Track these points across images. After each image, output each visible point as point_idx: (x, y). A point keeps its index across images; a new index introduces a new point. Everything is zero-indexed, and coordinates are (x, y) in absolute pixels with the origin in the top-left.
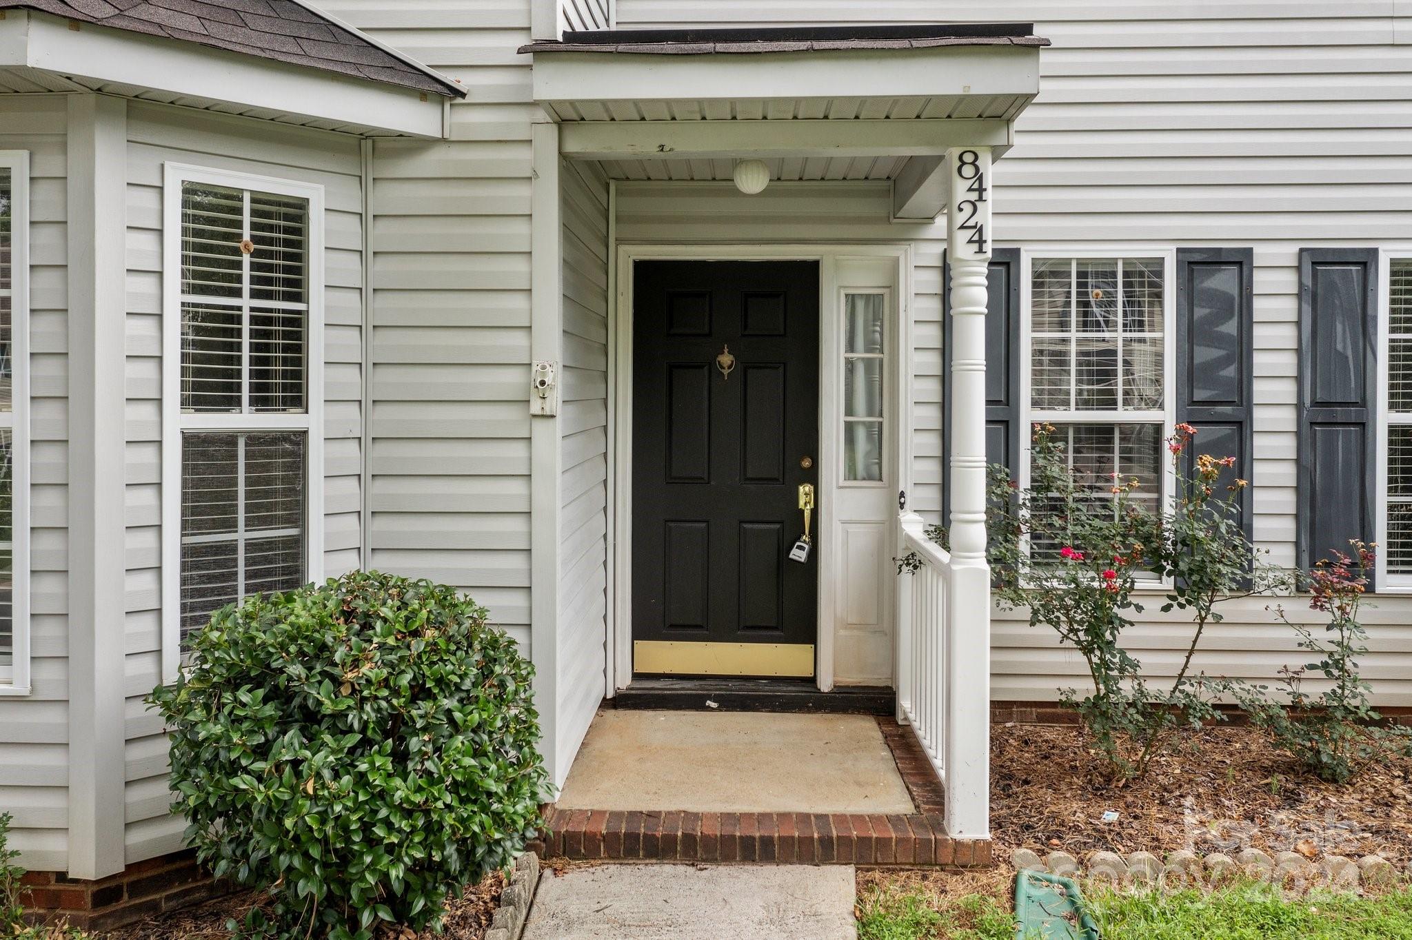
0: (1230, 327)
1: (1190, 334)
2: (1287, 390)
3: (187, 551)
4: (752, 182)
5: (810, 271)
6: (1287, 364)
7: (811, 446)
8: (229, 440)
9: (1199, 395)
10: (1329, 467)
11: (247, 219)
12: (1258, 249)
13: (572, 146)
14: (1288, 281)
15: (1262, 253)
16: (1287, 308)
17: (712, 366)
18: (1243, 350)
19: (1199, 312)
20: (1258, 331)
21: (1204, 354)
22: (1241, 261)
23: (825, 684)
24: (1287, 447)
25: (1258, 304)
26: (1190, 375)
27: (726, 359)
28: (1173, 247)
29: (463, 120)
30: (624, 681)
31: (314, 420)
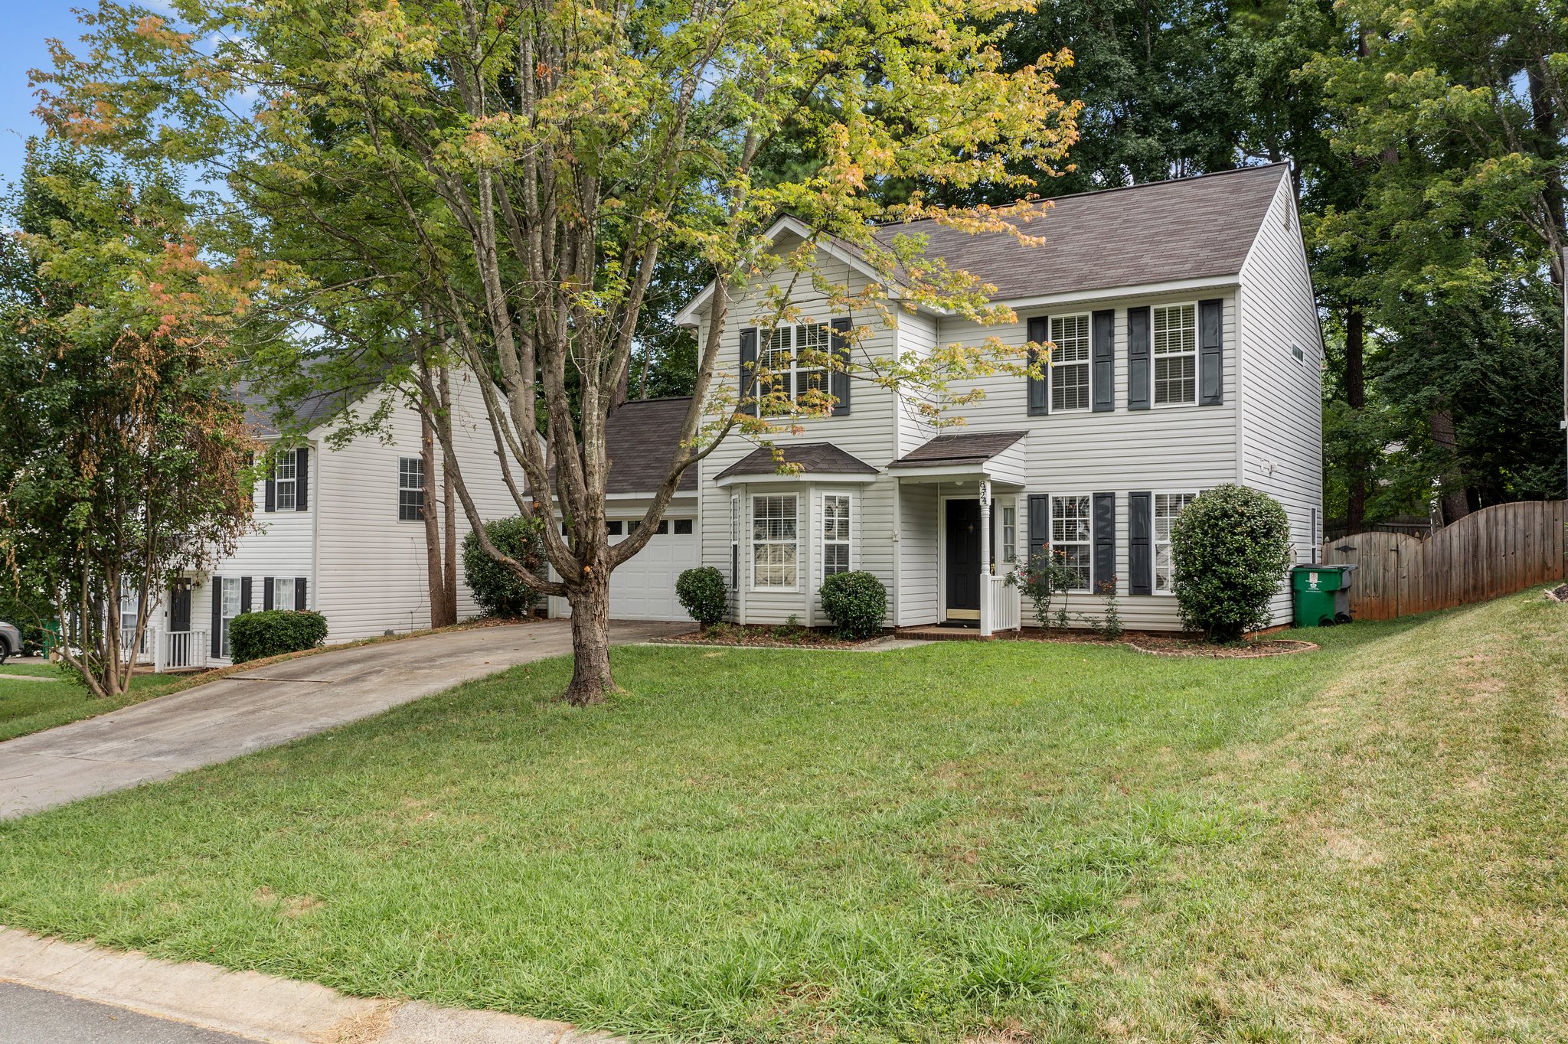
0: (1109, 516)
1: (1097, 518)
2: (1126, 534)
3: (826, 568)
6: (1126, 526)
8: (834, 546)
9: (1100, 536)
10: (1138, 557)
11: (837, 502)
13: (902, 487)
14: (1126, 502)
15: (1118, 494)
16: (1126, 510)
17: (967, 530)
18: (1112, 523)
19: (1099, 512)
20: (1116, 517)
21: (1101, 524)
22: (1111, 496)
24: (1126, 551)
25: (1117, 509)
26: (1097, 530)
27: (971, 528)
28: (1092, 493)
29: (881, 477)
30: (945, 619)
31: (850, 542)
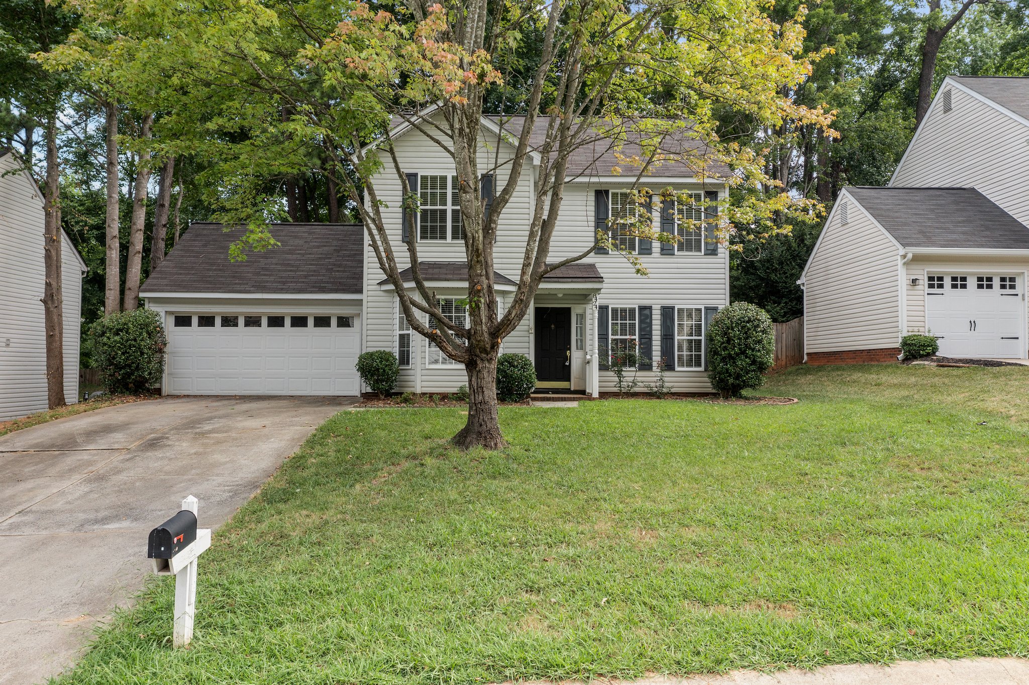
0: (648, 321)
1: (641, 322)
2: (659, 333)
5: (569, 309)
6: (659, 327)
7: (569, 343)
10: (666, 347)
12: (653, 306)
14: (659, 312)
16: (659, 317)
18: (650, 325)
19: (642, 318)
20: (653, 321)
21: (643, 326)
22: (650, 308)
23: (572, 389)
24: (659, 343)
25: (653, 316)
28: (637, 305)
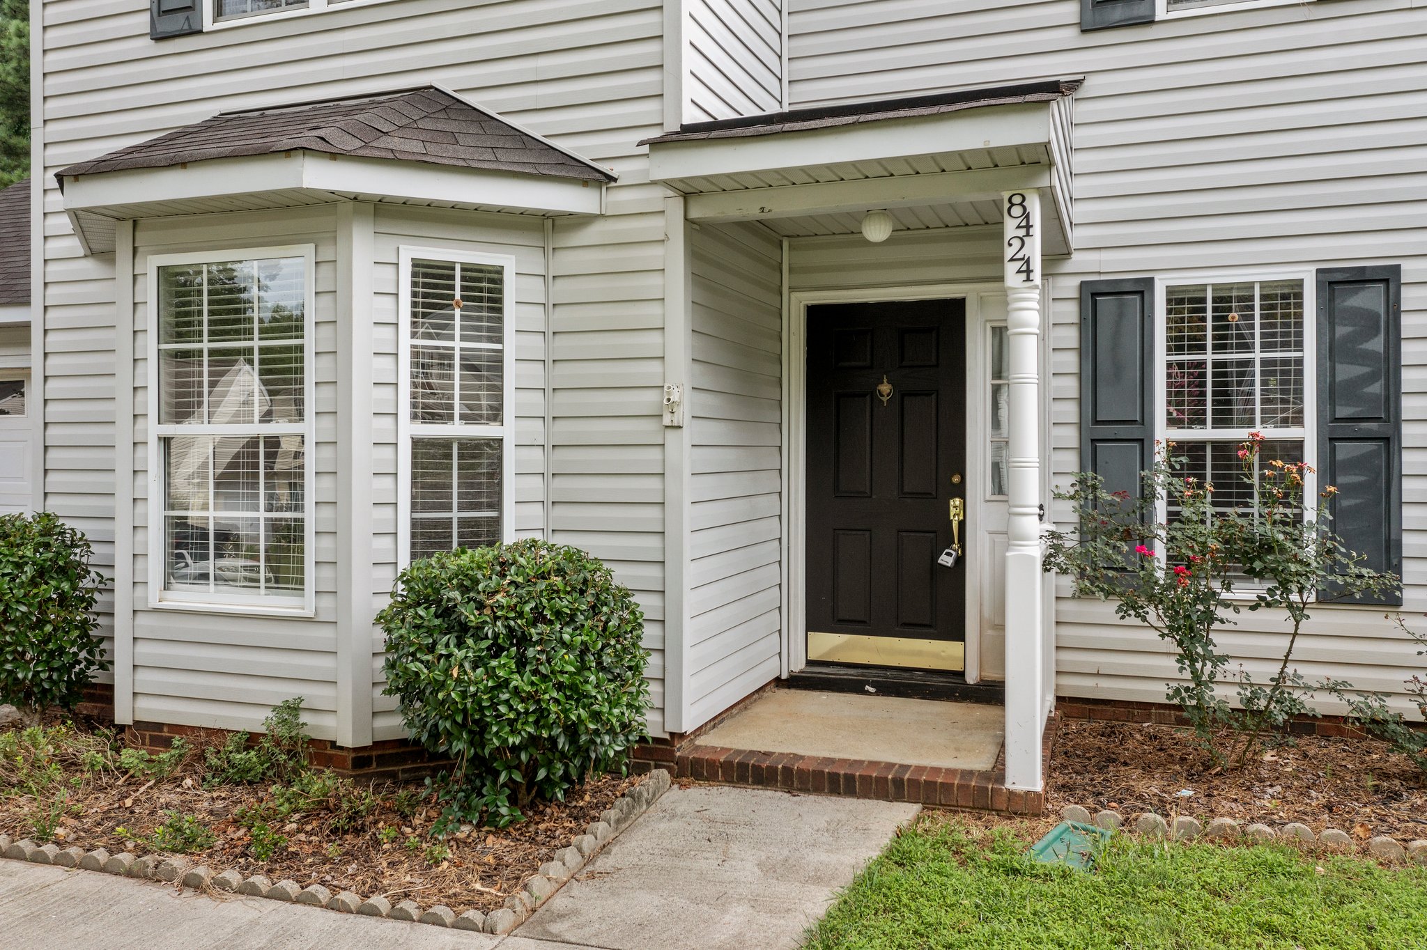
0: (1377, 344)
1: (1331, 352)
3: (414, 523)
4: (877, 232)
5: (956, 308)
7: (959, 465)
8: (445, 444)
9: (1342, 412)
11: (458, 283)
12: (1406, 266)
13: (695, 213)
15: (1410, 270)
17: (873, 394)
18: (1389, 366)
19: (1341, 331)
20: (1406, 347)
21: (1345, 372)
22: (1387, 278)
23: (972, 678)
25: (1406, 320)
26: (1330, 393)
27: (885, 388)
28: (1313, 268)
29: (618, 199)
30: (799, 665)
31: (507, 431)
